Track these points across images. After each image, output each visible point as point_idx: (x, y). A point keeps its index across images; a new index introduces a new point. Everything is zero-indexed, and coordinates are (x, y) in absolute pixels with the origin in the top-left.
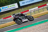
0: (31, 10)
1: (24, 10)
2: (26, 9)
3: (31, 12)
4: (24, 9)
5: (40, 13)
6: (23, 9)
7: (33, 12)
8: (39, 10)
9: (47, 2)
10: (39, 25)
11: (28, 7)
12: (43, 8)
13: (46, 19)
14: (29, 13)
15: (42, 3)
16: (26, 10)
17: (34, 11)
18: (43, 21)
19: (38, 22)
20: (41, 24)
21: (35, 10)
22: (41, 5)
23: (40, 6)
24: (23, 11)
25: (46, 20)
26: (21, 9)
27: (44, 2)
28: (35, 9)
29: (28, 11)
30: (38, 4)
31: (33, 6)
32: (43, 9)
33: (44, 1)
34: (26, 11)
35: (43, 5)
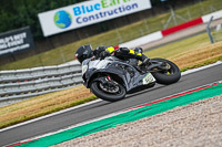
0: (211, 20)
1: (178, 19)
2: (188, 13)
3: (211, 30)
4: (180, 14)
6: (173, 12)
14: (204, 31)
24: (176, 24)
26: (165, 15)
29: (199, 21)
34: (187, 21)
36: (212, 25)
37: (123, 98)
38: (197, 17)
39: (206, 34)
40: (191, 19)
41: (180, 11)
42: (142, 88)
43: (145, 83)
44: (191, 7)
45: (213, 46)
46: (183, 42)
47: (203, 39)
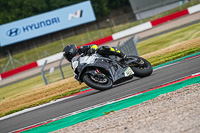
0: (46, 64)
1: (15, 63)
2: (25, 58)
3: (45, 72)
4: (17, 59)
6: (11, 57)
7: (56, 68)
9: (115, 27)
10: (82, 126)
11: (31, 51)
13: (109, 100)
14: (39, 74)
15: (93, 33)
16: (24, 61)
17: (60, 67)
19: (74, 113)
20: (89, 122)
22: (91, 41)
23: (83, 43)
25: (111, 106)
26: (4, 59)
27: (99, 28)
29: (34, 65)
31: (55, 43)
33: (102, 25)
34: (23, 65)
36: (46, 68)
37: (111, 88)
38: (32, 62)
39: (41, 77)
40: (27, 63)
41: (17, 55)
42: (124, 80)
43: (126, 75)
44: (28, 52)
45: (47, 87)
46: (19, 84)
47: (38, 81)
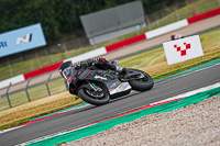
5: (33, 104)
7: (2, 96)
8: (28, 87)
9: (67, 53)
12: (49, 80)
13: (61, 131)
15: (43, 58)
17: (7, 95)
18: (46, 138)
21: (11, 90)
22: (41, 67)
23: (32, 69)
25: (63, 137)
27: (50, 54)
28: (11, 85)
30: (25, 60)
32: (46, 83)
33: (52, 50)
35: (46, 64)
